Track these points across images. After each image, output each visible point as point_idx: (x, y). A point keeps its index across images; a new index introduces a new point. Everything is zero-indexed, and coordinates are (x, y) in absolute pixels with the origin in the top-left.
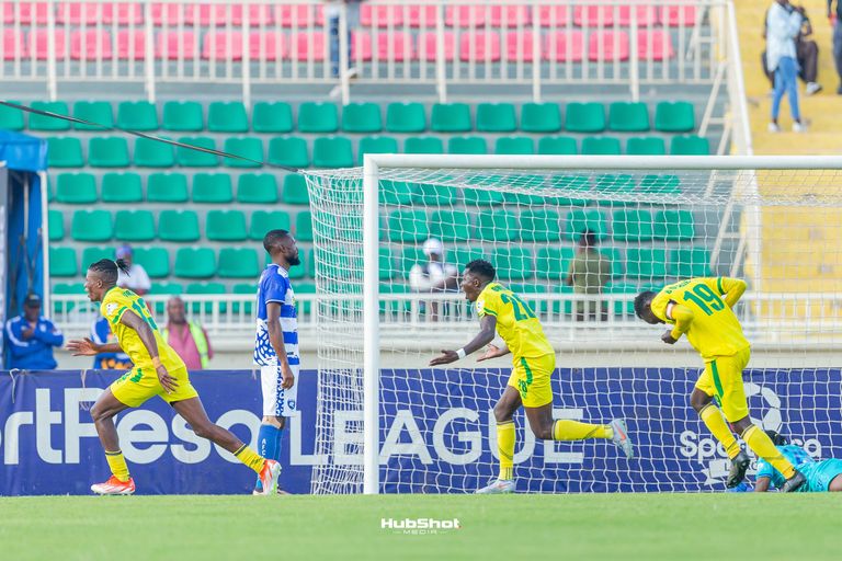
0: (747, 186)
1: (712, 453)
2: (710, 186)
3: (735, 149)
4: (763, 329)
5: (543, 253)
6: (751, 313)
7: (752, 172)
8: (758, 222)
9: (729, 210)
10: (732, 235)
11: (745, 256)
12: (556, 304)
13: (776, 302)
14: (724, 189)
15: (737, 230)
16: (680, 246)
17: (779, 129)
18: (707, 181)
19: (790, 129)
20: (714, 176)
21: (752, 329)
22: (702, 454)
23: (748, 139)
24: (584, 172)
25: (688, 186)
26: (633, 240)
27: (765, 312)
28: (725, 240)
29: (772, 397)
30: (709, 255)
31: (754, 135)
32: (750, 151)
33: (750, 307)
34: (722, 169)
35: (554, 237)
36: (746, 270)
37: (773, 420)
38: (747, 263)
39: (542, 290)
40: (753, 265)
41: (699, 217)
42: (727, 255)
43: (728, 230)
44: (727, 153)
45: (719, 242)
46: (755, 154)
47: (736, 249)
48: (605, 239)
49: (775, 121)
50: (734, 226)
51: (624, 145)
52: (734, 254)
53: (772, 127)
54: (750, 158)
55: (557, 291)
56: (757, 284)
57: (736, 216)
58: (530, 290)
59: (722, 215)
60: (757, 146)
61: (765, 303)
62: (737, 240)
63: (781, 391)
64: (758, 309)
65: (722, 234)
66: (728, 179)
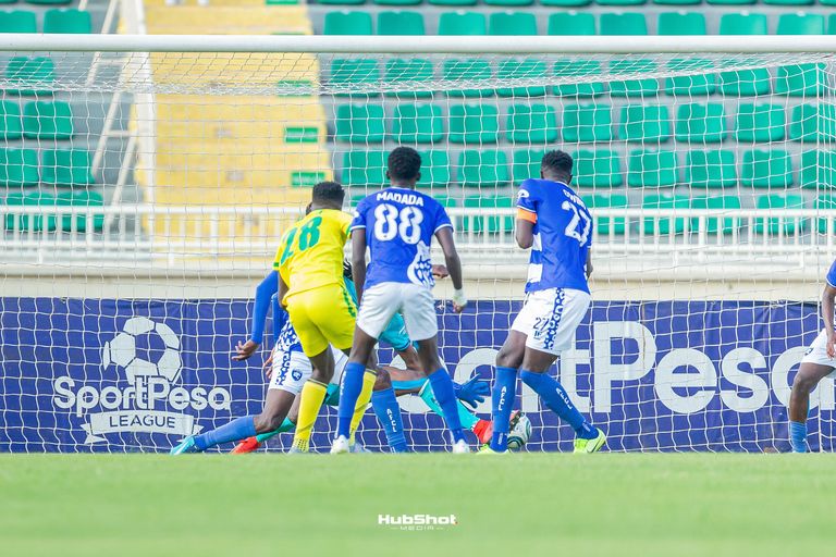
0: (138, 70)
1: (94, 403)
2: (93, 71)
3: (124, 26)
4: (157, 250)
6: (142, 230)
7: (145, 54)
8: (152, 117)
9: (116, 99)
10: (121, 133)
11: (135, 159)
13: (174, 216)
14: (110, 75)
15: (126, 128)
16: (56, 146)
18: (90, 65)
20: (98, 61)
21: (144, 250)
22: (82, 404)
23: (140, 13)
25: (65, 70)
27: (159, 229)
28: (110, 139)
29: (170, 338)
30: (91, 156)
31: (147, 8)
32: (142, 29)
33: (141, 221)
34: (107, 51)
36: (138, 176)
37: (171, 363)
38: (138, 166)
40: (146, 172)
41: (80, 109)
42: (114, 155)
43: (115, 127)
44: (113, 31)
45: (102, 142)
46: (148, 33)
47: (125, 149)
50: (122, 122)
52: (123, 154)
54: (142, 37)
56: (149, 193)
57: (125, 109)
59: (107, 107)
60: (151, 22)
61: (158, 217)
62: (126, 139)
63: (174, 326)
64: (150, 225)
65: (107, 132)
66: (116, 62)
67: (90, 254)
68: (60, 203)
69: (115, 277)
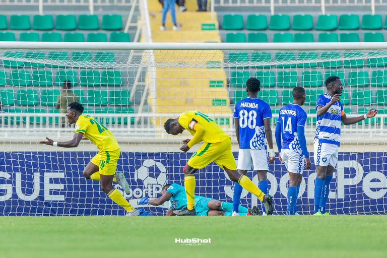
0: (149, 57)
1: (131, 195)
2: (130, 58)
3: (143, 39)
4: (157, 132)
5: (44, 92)
6: (151, 123)
7: (152, 51)
8: (154, 77)
9: (140, 70)
10: (142, 84)
11: (148, 94)
12: (51, 118)
13: (164, 118)
14: (137, 60)
15: (144, 81)
16: (115, 89)
17: (165, 29)
18: (129, 56)
19: (171, 29)
20: (132, 53)
21: (151, 132)
22: (126, 196)
23: (150, 34)
24: (65, 51)
25: (119, 58)
26: (91, 86)
27: (157, 123)
28: (138, 86)
29: (162, 168)
30: (129, 93)
31: (152, 32)
32: (150, 40)
33: (150, 120)
34: (136, 49)
35: (50, 84)
36: (149, 101)
37: (162, 179)
38: (149, 98)
39: (43, 111)
40: (152, 99)
41: (124, 74)
42: (139, 93)
43: (139, 81)
44: (139, 41)
45: (134, 87)
46: (153, 42)
47: (143, 90)
48: (76, 85)
49: (164, 25)
50: (142, 79)
51: (86, 37)
52: (143, 93)
53: (162, 28)
54: (151, 44)
55: (52, 112)
56: (154, 108)
57: (144, 74)
58: (37, 111)
59: (136, 73)
60: (154, 38)
61: (157, 118)
62: (144, 86)
63: (164, 163)
64: (154, 121)
65: (136, 83)
66: (140, 54)
67: (129, 133)
68: (116, 112)
69: (140, 143)
